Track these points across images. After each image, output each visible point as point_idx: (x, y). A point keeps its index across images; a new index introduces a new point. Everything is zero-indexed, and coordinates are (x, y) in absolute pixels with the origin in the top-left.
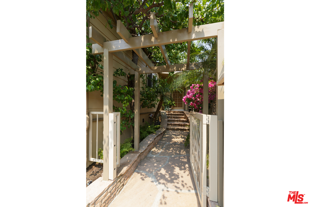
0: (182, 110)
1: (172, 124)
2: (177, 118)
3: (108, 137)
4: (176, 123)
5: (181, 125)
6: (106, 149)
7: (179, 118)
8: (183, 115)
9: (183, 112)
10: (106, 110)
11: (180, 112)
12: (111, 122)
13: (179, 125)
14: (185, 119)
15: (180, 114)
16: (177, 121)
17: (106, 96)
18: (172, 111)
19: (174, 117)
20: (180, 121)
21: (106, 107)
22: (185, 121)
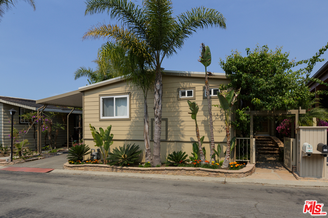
0: (268, 135)
1: (261, 149)
2: (264, 143)
3: (253, 147)
4: (264, 148)
5: (271, 150)
6: (252, 152)
7: (267, 143)
8: (270, 141)
9: (270, 138)
10: (252, 137)
11: (266, 138)
12: (254, 141)
13: (268, 150)
14: (273, 144)
15: (266, 139)
16: (266, 146)
17: (251, 132)
18: (257, 136)
19: (261, 143)
20: (268, 146)
21: (252, 136)
22: (274, 147)
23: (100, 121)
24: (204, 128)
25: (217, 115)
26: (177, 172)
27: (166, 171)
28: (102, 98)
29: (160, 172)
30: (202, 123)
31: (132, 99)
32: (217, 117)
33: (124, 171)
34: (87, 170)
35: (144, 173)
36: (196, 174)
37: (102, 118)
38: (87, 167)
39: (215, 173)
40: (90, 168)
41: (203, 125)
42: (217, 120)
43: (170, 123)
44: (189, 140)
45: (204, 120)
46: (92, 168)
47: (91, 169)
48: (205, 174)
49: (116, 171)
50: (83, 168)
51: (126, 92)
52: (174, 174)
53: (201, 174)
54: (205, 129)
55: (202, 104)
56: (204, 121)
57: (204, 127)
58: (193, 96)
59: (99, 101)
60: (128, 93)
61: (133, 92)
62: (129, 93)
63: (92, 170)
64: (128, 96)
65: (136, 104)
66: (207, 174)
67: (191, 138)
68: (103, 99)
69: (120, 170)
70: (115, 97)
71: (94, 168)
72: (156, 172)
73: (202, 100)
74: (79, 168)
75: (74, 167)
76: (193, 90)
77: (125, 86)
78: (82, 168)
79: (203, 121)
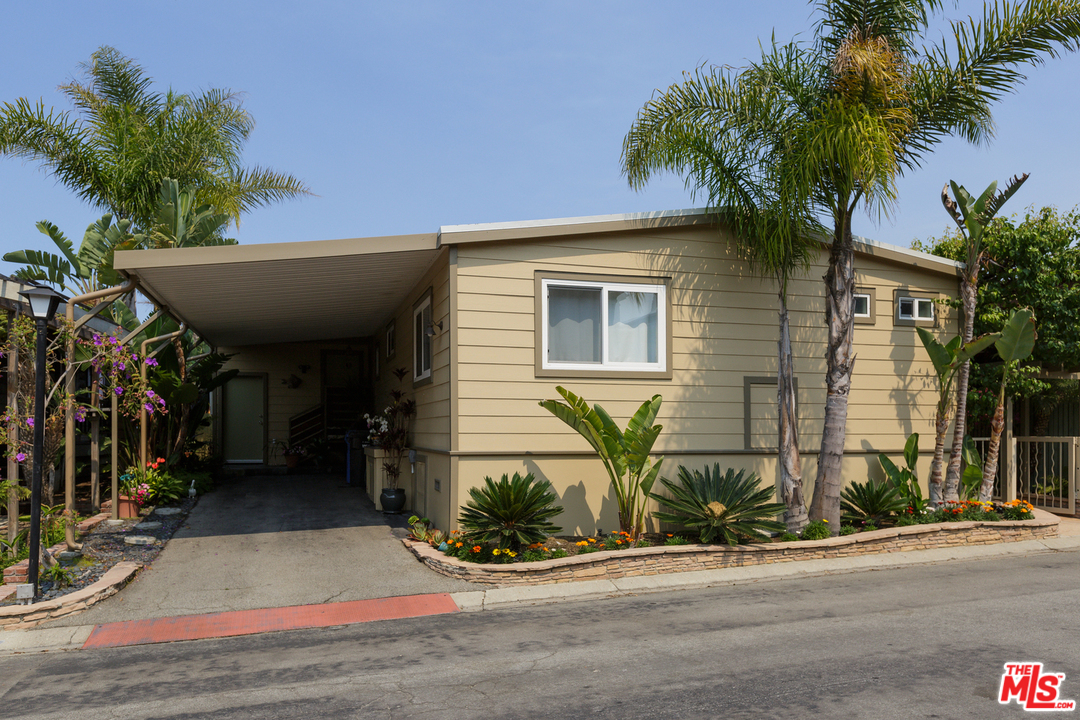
6: (1010, 474)
10: (1010, 435)
17: (1010, 421)
21: (1009, 432)
23: (536, 377)
24: (895, 412)
25: (927, 376)
26: (925, 540)
27: (897, 540)
28: (549, 286)
29: (880, 546)
30: (891, 396)
31: (675, 301)
32: (927, 382)
33: (767, 557)
34: (618, 575)
35: (833, 557)
36: (973, 538)
37: (547, 365)
38: (617, 565)
39: (1013, 532)
40: (633, 564)
41: (893, 402)
42: (926, 388)
43: (805, 395)
44: (859, 447)
45: (895, 387)
46: (642, 562)
47: (638, 568)
48: (992, 537)
49: (739, 563)
50: (601, 570)
51: (655, 274)
52: (918, 547)
53: (984, 538)
54: (898, 415)
55: (891, 342)
56: (896, 390)
57: (897, 409)
58: (868, 315)
59: (537, 298)
60: (662, 280)
61: (679, 277)
62: (666, 280)
63: (642, 571)
64: (661, 291)
65: (692, 322)
66: (998, 536)
67: (864, 442)
68: (552, 289)
69: (755, 559)
70: (607, 288)
71: (649, 562)
72: (869, 547)
73: (892, 328)
74: (581, 573)
75: (552, 569)
76: (868, 297)
77: (648, 251)
78: (591, 571)
79: (893, 390)
